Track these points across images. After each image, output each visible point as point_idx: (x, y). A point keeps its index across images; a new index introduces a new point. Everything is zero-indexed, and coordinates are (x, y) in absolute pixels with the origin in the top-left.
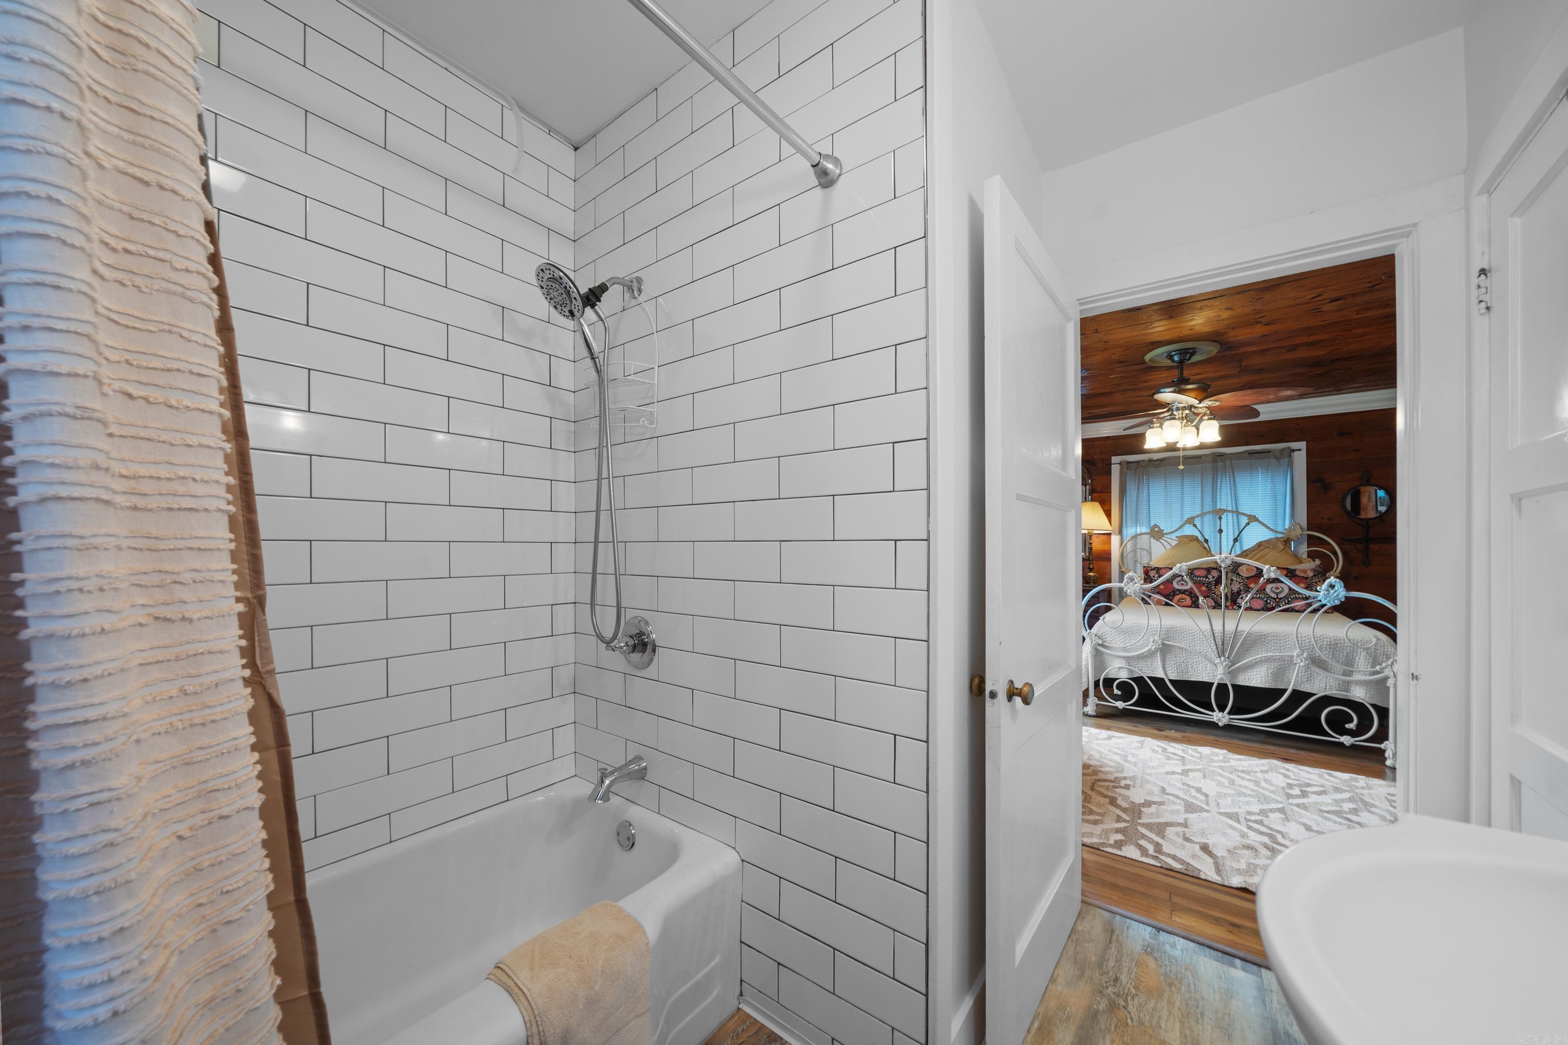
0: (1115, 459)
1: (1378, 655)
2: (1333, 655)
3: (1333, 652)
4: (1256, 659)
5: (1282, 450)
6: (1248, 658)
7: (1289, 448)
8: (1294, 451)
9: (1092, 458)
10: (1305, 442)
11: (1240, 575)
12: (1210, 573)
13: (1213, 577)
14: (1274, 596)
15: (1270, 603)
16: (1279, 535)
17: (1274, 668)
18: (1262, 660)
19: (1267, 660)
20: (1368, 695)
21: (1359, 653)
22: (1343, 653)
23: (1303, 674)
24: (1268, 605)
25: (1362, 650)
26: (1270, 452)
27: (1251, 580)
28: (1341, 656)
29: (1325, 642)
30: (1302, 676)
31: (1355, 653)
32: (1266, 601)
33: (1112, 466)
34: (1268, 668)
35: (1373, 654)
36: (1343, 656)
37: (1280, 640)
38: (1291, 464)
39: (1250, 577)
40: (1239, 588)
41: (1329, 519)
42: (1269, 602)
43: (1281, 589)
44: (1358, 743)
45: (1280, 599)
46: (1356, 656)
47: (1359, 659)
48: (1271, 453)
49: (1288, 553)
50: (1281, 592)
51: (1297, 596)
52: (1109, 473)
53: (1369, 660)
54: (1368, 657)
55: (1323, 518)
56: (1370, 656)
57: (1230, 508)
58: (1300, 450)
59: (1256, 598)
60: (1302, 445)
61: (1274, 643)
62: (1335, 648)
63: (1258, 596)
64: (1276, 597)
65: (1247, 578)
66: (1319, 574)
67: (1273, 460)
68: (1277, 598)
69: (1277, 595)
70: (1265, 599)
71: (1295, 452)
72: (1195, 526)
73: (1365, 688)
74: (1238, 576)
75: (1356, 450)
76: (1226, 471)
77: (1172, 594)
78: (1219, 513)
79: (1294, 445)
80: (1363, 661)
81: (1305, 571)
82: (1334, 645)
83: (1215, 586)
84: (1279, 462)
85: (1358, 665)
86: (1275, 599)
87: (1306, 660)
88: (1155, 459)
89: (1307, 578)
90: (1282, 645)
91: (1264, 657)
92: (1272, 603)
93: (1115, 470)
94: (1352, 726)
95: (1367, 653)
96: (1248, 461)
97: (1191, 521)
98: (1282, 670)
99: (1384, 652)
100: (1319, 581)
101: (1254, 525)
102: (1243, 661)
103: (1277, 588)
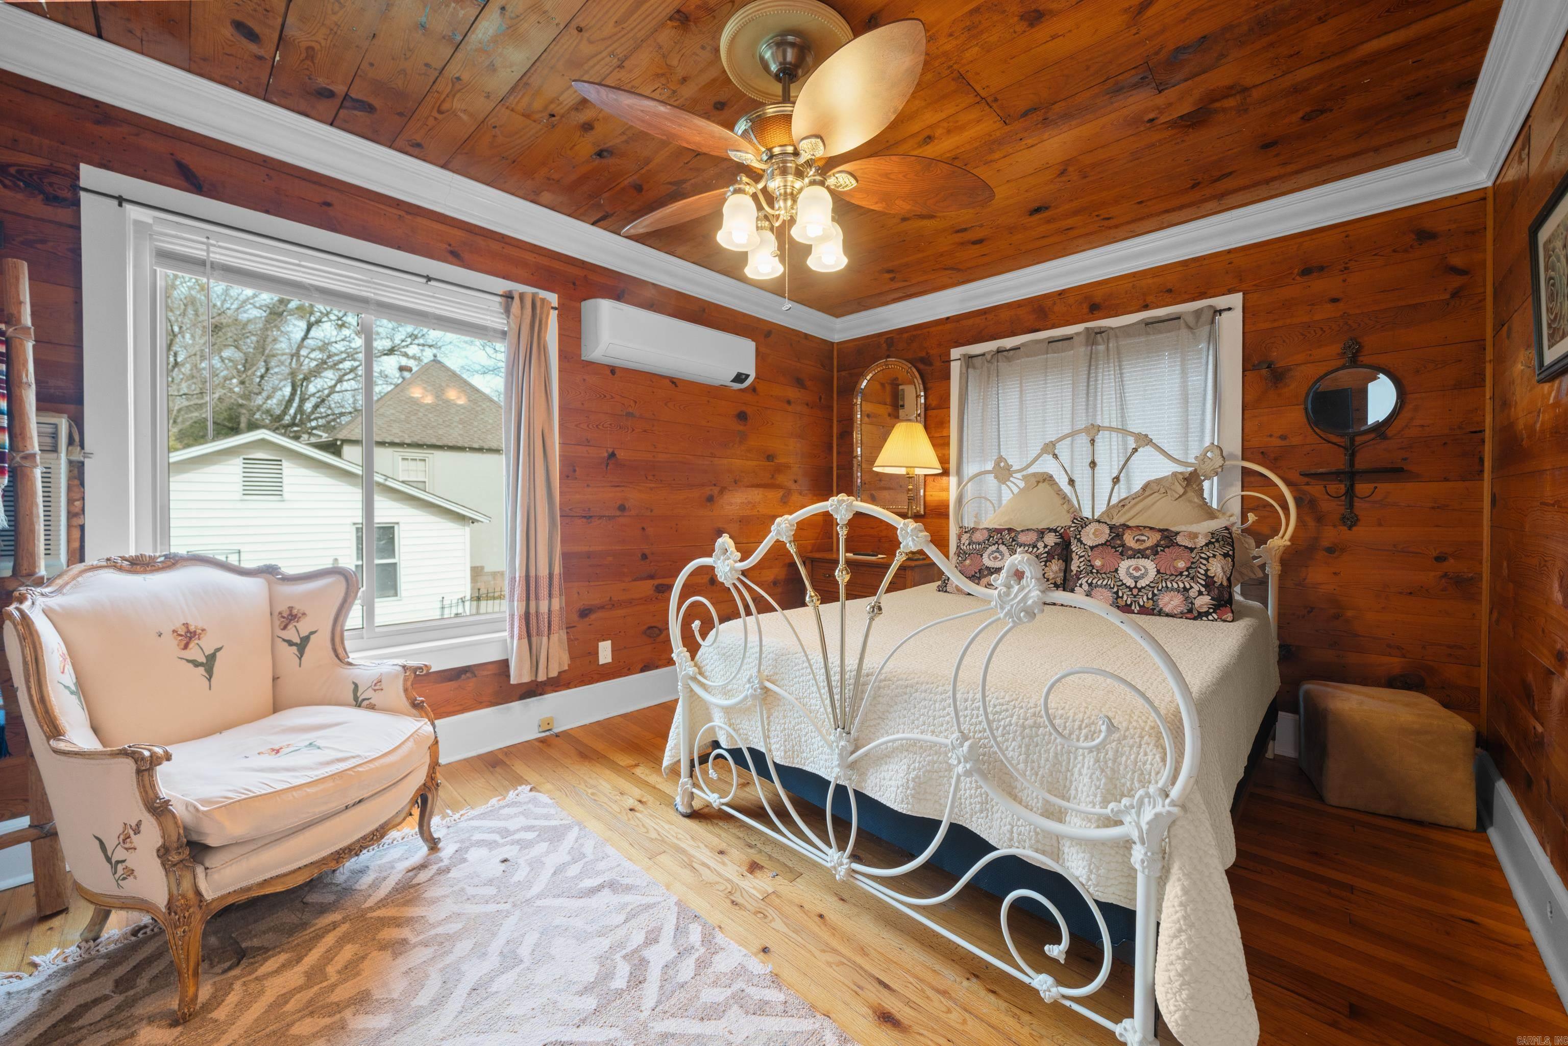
0: (955, 353)
1: (1122, 768)
2: (1028, 756)
3: (1028, 746)
4: (894, 741)
5: (1198, 313)
6: (883, 736)
7: (1211, 306)
8: (1220, 312)
9: (927, 353)
10: (1241, 294)
11: (1081, 543)
12: (1042, 538)
13: (1046, 546)
14: (1130, 583)
15: (1122, 597)
16: (1180, 469)
17: (919, 769)
18: (902, 745)
19: (910, 747)
20: (1093, 876)
21: (1080, 758)
22: (1047, 751)
23: (973, 791)
24: (1119, 600)
25: (1086, 751)
26: (1179, 318)
27: (1097, 552)
28: (1043, 761)
29: (1014, 720)
30: (971, 797)
31: (1072, 756)
32: (1117, 593)
33: (952, 364)
34: (909, 766)
35: (1110, 764)
36: (1047, 760)
37: (935, 702)
38: (1213, 338)
39: (1097, 546)
40: (1079, 567)
41: (1283, 437)
42: (1120, 594)
43: (1143, 572)
44: (1067, 1003)
45: (1140, 590)
46: (1075, 766)
47: (1080, 774)
48: (1182, 320)
49: (1190, 501)
50: (1142, 577)
51: (1169, 585)
52: (947, 377)
53: (1099, 779)
54: (1098, 773)
55: (1271, 436)
56: (1103, 771)
57: (1114, 425)
58: (1230, 309)
59: (1101, 586)
60: (1236, 300)
61: (925, 708)
62: (1031, 737)
63: (1105, 583)
64: (1133, 585)
65: (1092, 548)
66: (1217, 541)
67: (1184, 332)
68: (1136, 587)
69: (1136, 582)
70: (1115, 590)
71: (1224, 314)
72: (1056, 456)
73: (1087, 856)
74: (1079, 544)
75: (1335, 300)
76: (1108, 359)
77: (978, 575)
78: (1093, 432)
79: (1220, 302)
80: (1086, 780)
81: (1194, 536)
82: (1031, 727)
83: (1046, 562)
84: (1193, 333)
85: (1076, 790)
86: (1131, 589)
87: (966, 761)
88: (1008, 347)
89: (1192, 550)
90: (937, 713)
91: (907, 739)
92: (1125, 597)
93: (955, 368)
94: (1057, 951)
95: (1097, 761)
96: (1143, 339)
97: (1050, 449)
98: (935, 776)
99: (1136, 762)
100: (1214, 556)
101: (1145, 452)
102: (874, 740)
103: (1137, 569)
